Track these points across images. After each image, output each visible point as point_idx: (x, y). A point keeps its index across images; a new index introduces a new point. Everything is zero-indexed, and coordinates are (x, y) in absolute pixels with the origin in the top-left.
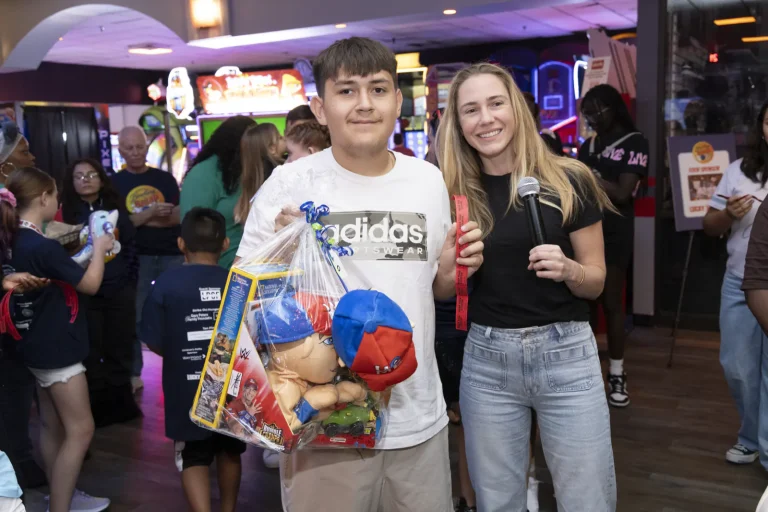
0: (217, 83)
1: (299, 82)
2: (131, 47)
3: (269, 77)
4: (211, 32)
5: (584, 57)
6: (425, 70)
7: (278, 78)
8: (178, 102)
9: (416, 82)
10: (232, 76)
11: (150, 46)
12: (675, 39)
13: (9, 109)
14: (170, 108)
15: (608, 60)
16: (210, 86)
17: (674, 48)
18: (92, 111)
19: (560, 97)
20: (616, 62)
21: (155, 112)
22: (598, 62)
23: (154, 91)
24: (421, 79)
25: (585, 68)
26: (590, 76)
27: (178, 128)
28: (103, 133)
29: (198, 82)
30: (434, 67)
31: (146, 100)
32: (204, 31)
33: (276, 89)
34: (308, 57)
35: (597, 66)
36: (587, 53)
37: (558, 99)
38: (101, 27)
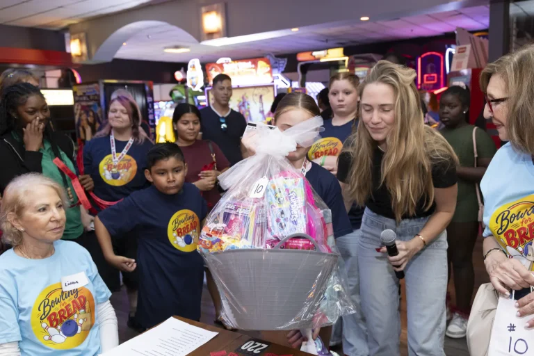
0: (218, 67)
1: (268, 66)
2: (166, 48)
3: (250, 63)
4: (215, 35)
5: (453, 46)
6: (347, 58)
7: (255, 64)
8: (194, 80)
9: (341, 67)
10: (227, 63)
11: (177, 47)
12: (514, 32)
13: (95, 85)
14: (189, 84)
15: (468, 47)
16: (214, 69)
17: (514, 38)
18: (143, 86)
19: (435, 75)
20: (474, 50)
21: (179, 88)
22: (462, 48)
23: (179, 75)
24: (344, 65)
25: (454, 53)
26: (457, 58)
27: (192, 97)
28: (149, 99)
29: (206, 67)
30: (353, 57)
31: (174, 81)
32: (211, 35)
33: (254, 70)
34: (273, 53)
35: (461, 51)
36: (455, 43)
37: (434, 77)
38: (148, 36)
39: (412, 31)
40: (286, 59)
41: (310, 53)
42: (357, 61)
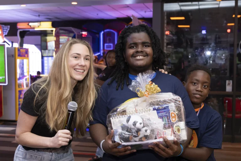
6: (54, 29)
30: (58, 29)
39: (97, 14)
40: (9, 26)
41: (27, 23)
42: (61, 31)
